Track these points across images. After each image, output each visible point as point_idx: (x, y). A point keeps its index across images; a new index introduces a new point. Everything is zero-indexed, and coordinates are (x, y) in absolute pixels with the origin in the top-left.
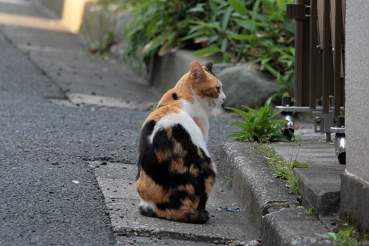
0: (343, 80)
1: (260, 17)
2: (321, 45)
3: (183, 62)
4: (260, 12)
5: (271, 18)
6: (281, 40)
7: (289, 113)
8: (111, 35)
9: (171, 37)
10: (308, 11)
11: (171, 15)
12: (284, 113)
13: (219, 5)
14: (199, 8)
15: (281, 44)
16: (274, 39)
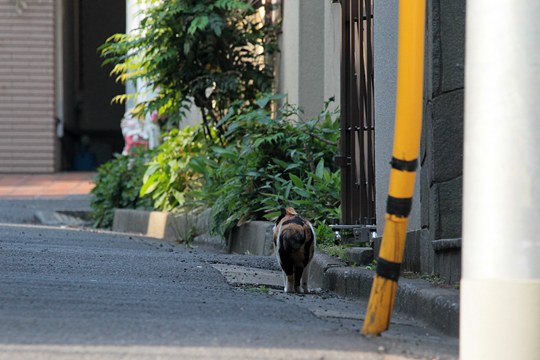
0: (373, 203)
1: (312, 188)
2: (359, 182)
3: (256, 227)
4: (312, 184)
5: (320, 188)
6: (328, 204)
7: (338, 230)
9: (246, 211)
10: (349, 161)
11: (245, 196)
12: (334, 230)
13: (281, 183)
14: (267, 185)
15: (328, 207)
16: (323, 203)
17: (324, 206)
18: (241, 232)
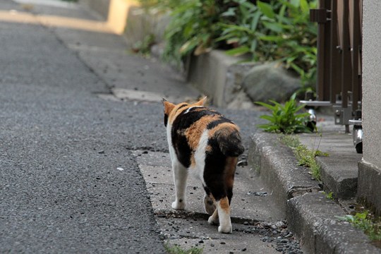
0: (360, 78)
1: (286, 20)
2: (340, 46)
3: (217, 61)
4: (286, 16)
5: (296, 21)
6: (305, 41)
7: (312, 107)
8: (152, 37)
9: (205, 38)
10: (329, 15)
11: (205, 18)
12: (308, 107)
13: (248, 9)
14: (231, 12)
15: (305, 45)
16: (299, 40)
17: (300, 44)
18: (200, 62)
